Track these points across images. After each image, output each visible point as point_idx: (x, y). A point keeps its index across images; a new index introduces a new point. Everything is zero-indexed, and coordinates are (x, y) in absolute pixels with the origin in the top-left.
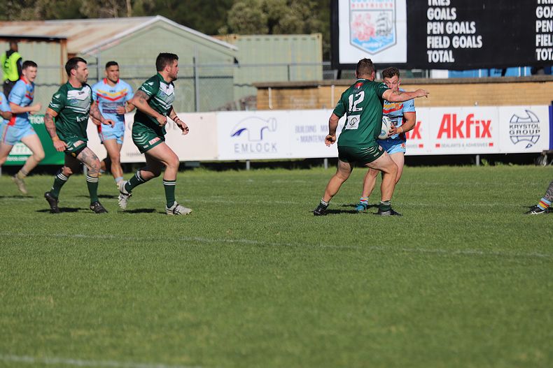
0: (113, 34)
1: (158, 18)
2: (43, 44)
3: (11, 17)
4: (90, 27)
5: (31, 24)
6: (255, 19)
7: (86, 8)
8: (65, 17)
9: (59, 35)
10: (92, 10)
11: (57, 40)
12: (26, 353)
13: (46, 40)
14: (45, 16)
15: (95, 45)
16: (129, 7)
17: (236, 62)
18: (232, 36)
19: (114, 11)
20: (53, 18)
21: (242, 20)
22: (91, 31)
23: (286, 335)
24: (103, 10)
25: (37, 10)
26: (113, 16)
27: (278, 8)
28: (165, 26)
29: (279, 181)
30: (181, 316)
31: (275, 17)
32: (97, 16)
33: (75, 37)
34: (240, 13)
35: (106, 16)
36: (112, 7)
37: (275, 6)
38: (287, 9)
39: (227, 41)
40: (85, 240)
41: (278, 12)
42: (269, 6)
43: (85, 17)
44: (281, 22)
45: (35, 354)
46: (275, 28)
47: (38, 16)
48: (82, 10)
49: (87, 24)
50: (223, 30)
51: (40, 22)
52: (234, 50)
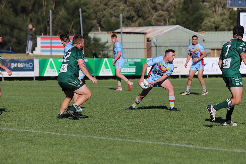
0: (162, 31)
1: (178, 26)
2: (139, 35)
3: (128, 26)
4: (154, 29)
5: (135, 28)
6: (211, 27)
7: (153, 22)
8: (146, 26)
9: (144, 32)
10: (155, 23)
11: (143, 33)
12: (133, 139)
13: (140, 33)
14: (140, 25)
15: (156, 35)
16: (167, 22)
17: (204, 41)
18: (203, 32)
19: (163, 24)
20: (142, 26)
21: (207, 27)
22: (154, 30)
23: (221, 135)
24: (159, 23)
25: (137, 23)
26: (162, 25)
27: (218, 23)
28: (180, 29)
29: (218, 82)
30: (184, 127)
31: (218, 26)
32: (157, 25)
33: (149, 32)
34: (206, 25)
35: (160, 25)
36: (162, 22)
37: (217, 22)
38: (222, 23)
39: (201, 34)
40: (152, 101)
41: (219, 24)
42: (216, 22)
43: (153, 26)
44: (220, 28)
45: (136, 139)
46: (218, 29)
47: (137, 25)
48: (152, 23)
49: (153, 28)
50: (200, 30)
51: (138, 27)
52: (203, 37)
